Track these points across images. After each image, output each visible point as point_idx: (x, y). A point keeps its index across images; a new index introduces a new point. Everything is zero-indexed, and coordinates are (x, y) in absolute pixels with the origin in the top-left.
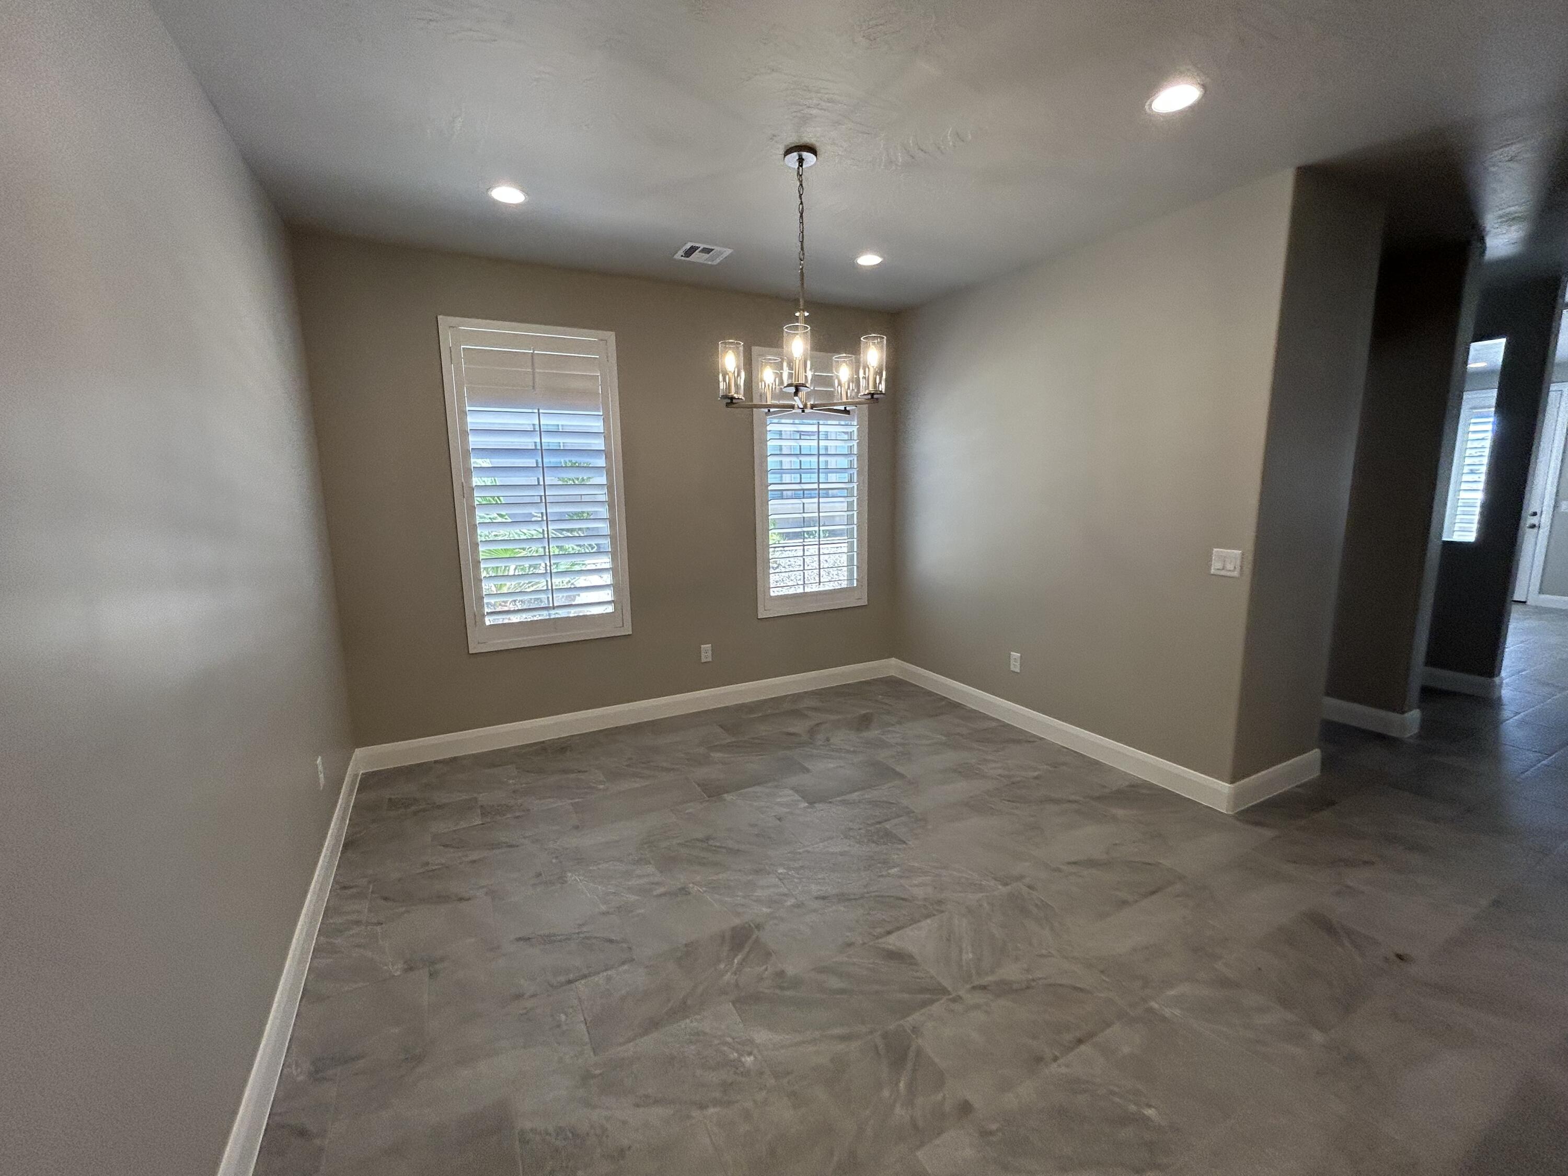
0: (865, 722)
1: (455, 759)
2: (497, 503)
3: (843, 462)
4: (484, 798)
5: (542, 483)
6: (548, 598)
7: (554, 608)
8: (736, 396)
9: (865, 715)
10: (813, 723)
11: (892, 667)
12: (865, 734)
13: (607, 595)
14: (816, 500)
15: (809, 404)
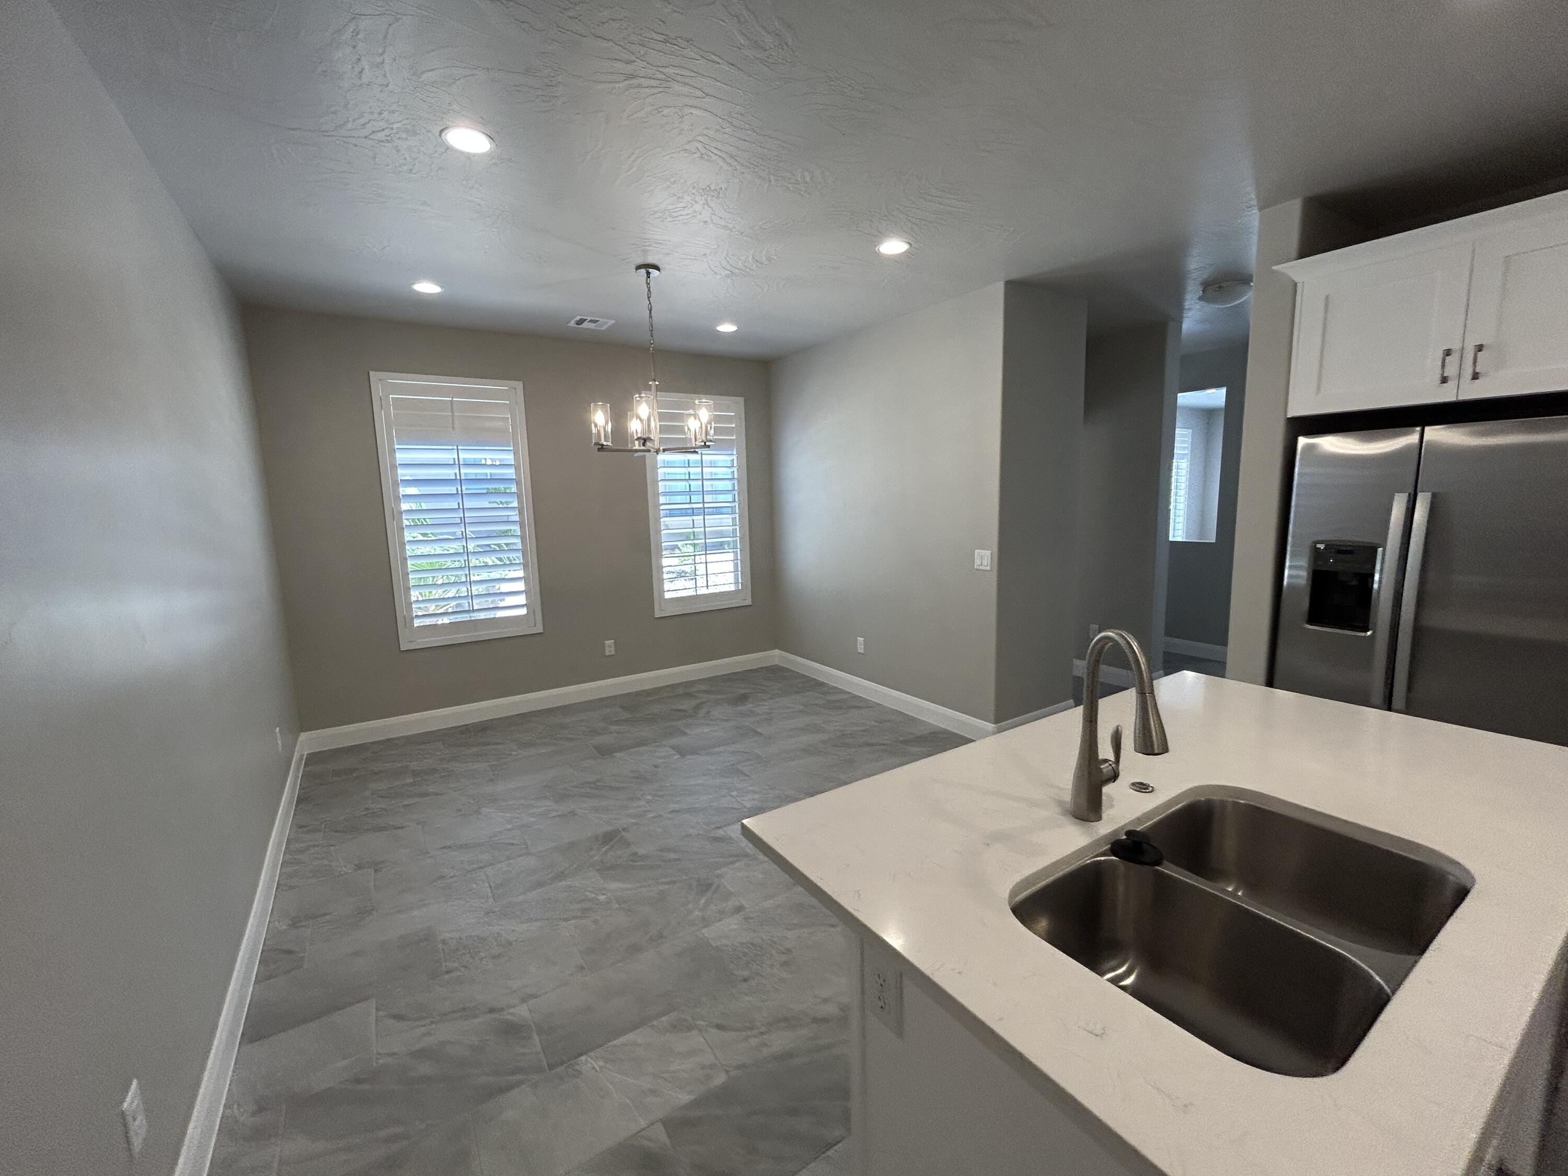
0: (743, 698)
1: (389, 740)
2: (423, 525)
3: (727, 485)
4: (414, 765)
5: (461, 507)
6: (469, 603)
7: (473, 611)
8: (605, 443)
9: (744, 694)
10: (698, 701)
11: (776, 656)
12: (740, 708)
13: (522, 600)
14: (702, 517)
15: (661, 448)
